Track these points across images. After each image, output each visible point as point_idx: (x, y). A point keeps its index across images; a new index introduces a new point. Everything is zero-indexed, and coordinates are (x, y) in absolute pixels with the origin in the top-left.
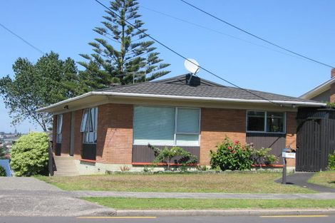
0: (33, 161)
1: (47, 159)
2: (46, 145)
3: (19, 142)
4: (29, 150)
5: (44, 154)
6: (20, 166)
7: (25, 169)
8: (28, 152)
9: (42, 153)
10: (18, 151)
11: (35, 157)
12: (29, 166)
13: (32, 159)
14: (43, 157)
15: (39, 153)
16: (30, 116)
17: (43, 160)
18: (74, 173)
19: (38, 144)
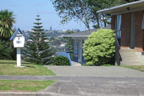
0: (102, 53)
1: (114, 51)
2: (113, 40)
3: (91, 38)
4: (99, 44)
5: (112, 47)
6: (92, 58)
7: (97, 60)
8: (98, 46)
9: (110, 47)
10: (90, 45)
11: (104, 49)
12: (99, 57)
13: (101, 51)
14: (111, 50)
15: (107, 46)
16: (75, 17)
17: (111, 52)
18: (137, 62)
19: (106, 39)
